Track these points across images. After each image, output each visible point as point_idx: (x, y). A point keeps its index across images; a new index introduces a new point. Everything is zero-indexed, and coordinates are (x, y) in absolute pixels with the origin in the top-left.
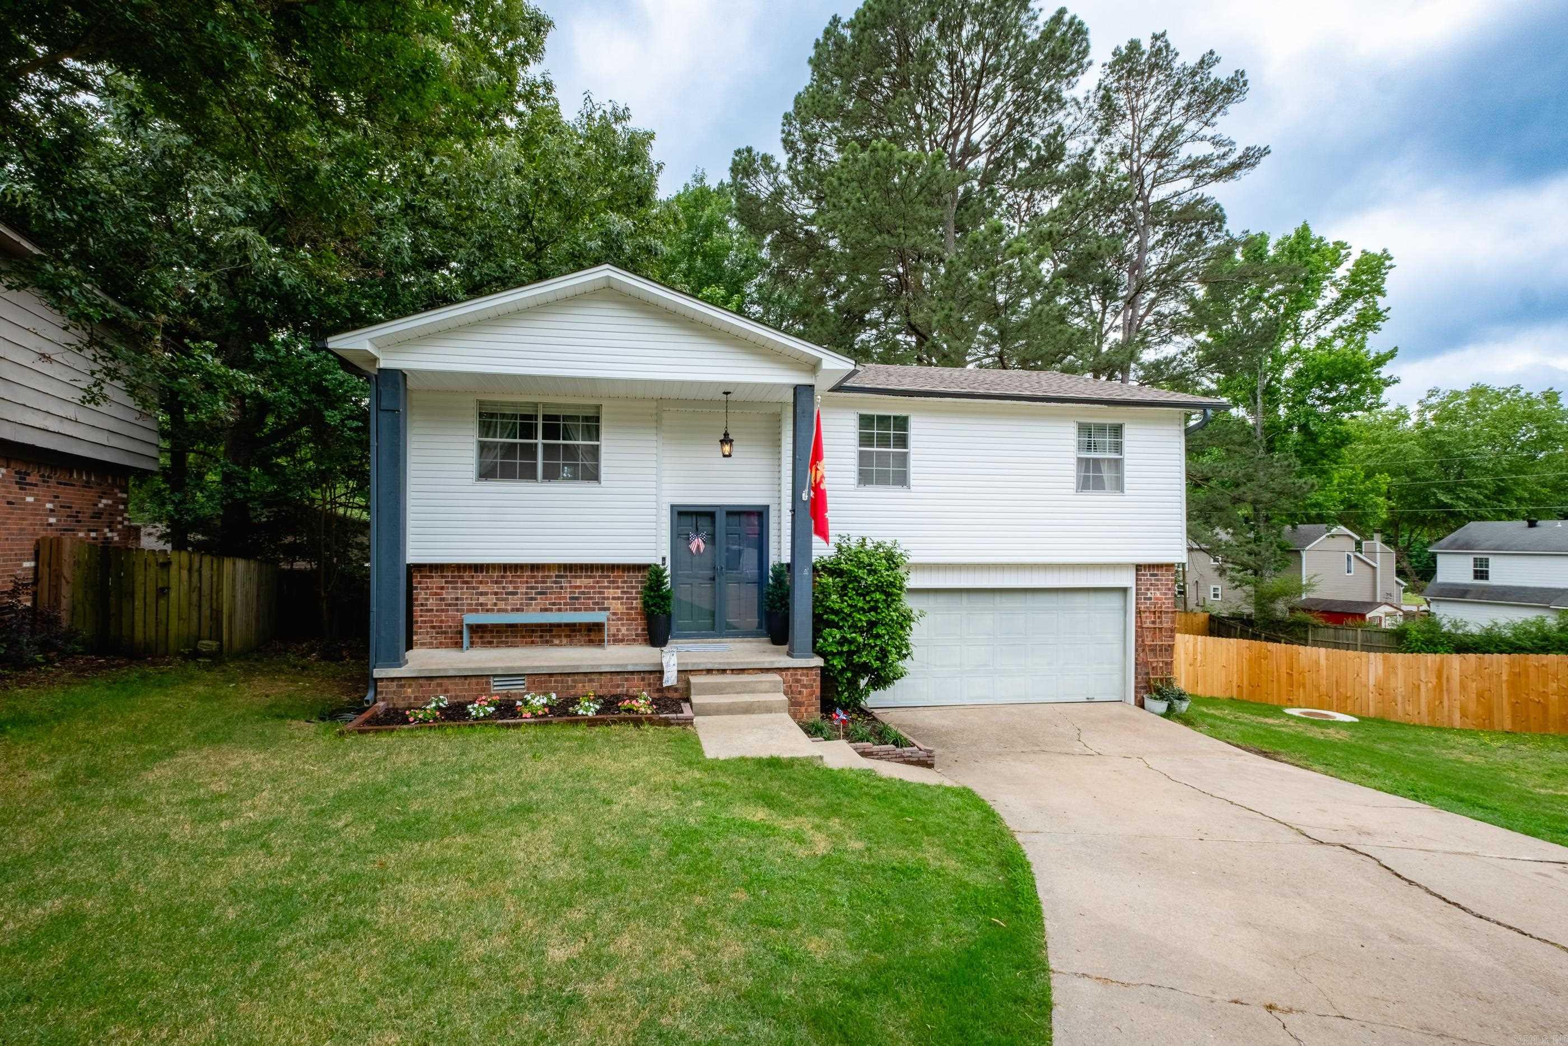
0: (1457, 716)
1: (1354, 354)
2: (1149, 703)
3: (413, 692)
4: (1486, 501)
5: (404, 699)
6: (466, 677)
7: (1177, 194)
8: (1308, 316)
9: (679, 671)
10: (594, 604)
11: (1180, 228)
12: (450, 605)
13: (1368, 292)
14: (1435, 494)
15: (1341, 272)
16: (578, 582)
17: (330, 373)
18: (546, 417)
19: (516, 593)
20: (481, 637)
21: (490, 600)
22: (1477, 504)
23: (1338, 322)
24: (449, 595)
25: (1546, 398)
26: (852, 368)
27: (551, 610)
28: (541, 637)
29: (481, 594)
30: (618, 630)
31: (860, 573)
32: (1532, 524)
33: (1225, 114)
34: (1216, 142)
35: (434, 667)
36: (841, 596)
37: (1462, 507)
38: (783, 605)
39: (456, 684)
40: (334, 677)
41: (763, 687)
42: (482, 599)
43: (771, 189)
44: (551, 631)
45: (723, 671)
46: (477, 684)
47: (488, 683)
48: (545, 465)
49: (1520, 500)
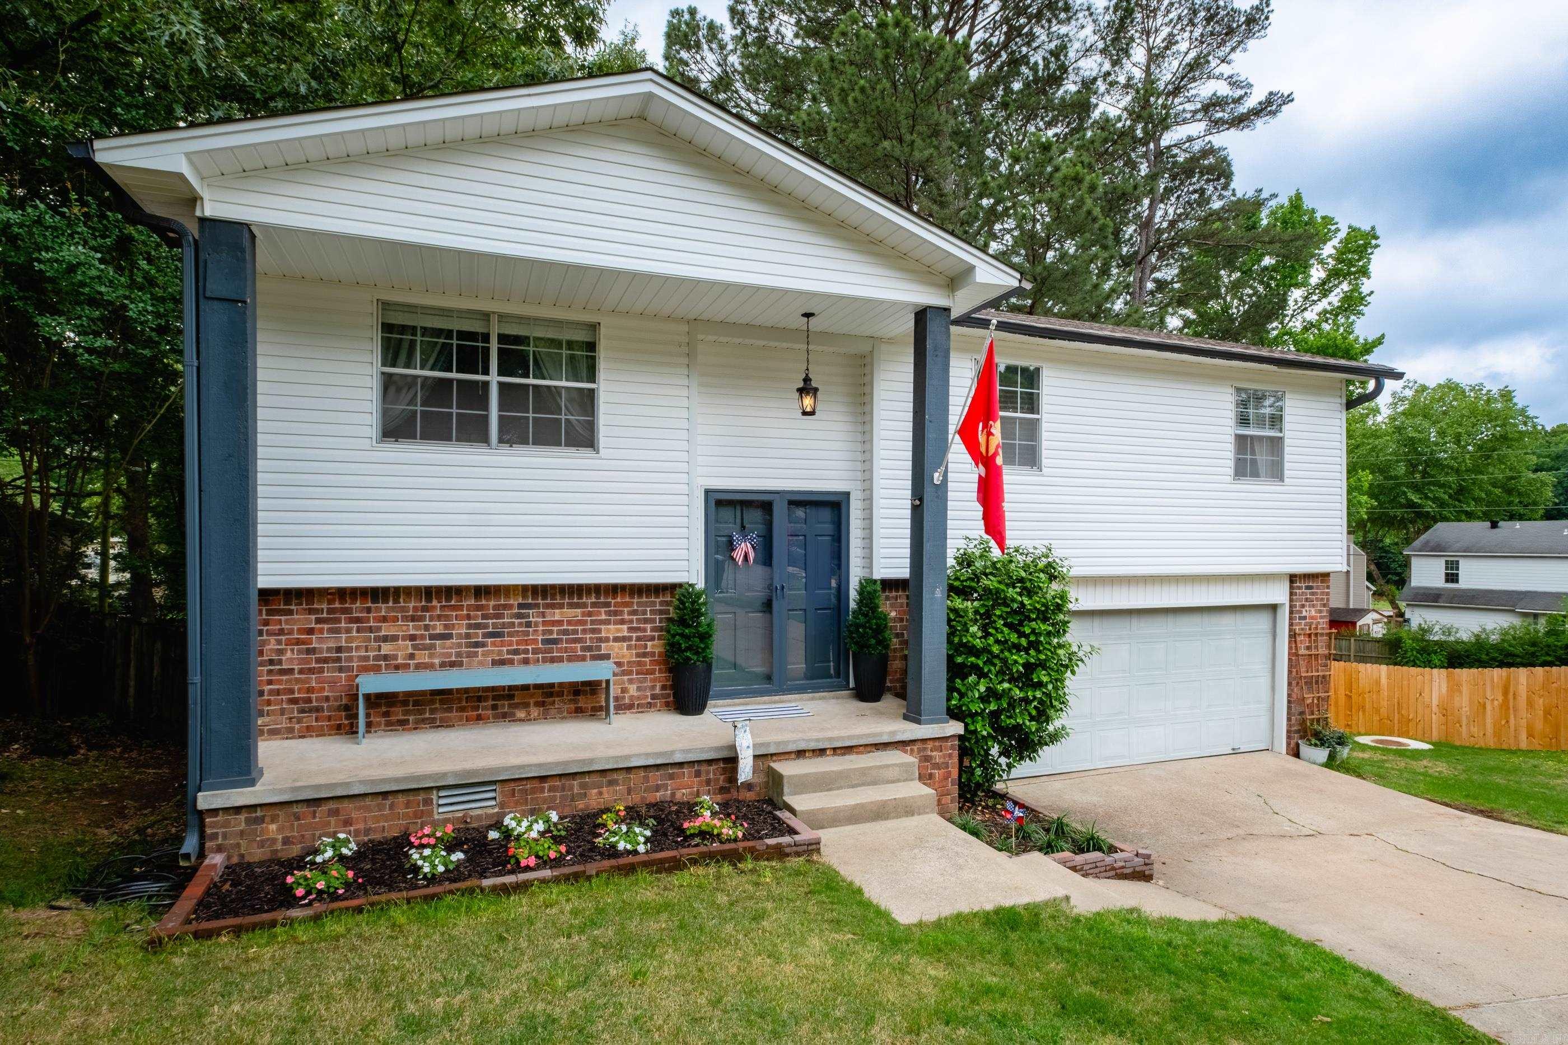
0: (1523, 736)
1: (1345, 338)
2: (1305, 750)
3: (280, 830)
4: (1450, 501)
5: (262, 844)
6: (385, 794)
7: (1190, 139)
8: (1296, 294)
9: (755, 757)
10: (583, 649)
11: (1182, 183)
12: (325, 660)
13: (1354, 273)
14: (1405, 493)
15: (1328, 250)
16: (557, 615)
17: (47, 249)
18: (502, 338)
19: (449, 636)
20: (386, 714)
21: (402, 649)
22: (1442, 504)
23: (1323, 305)
24: (324, 643)
25: (1502, 396)
26: (1016, 284)
27: (511, 662)
28: (494, 707)
29: (385, 639)
30: (624, 690)
31: (1011, 592)
32: (1494, 525)
33: (1245, 50)
34: (1233, 82)
35: (321, 780)
36: (984, 628)
37: (1430, 507)
38: (879, 642)
39: (368, 809)
40: (68, 791)
41: (890, 774)
42: (386, 649)
43: (719, 70)
44: (511, 697)
45: (822, 752)
46: (408, 805)
47: (428, 802)
48: (501, 418)
49: (1477, 500)
